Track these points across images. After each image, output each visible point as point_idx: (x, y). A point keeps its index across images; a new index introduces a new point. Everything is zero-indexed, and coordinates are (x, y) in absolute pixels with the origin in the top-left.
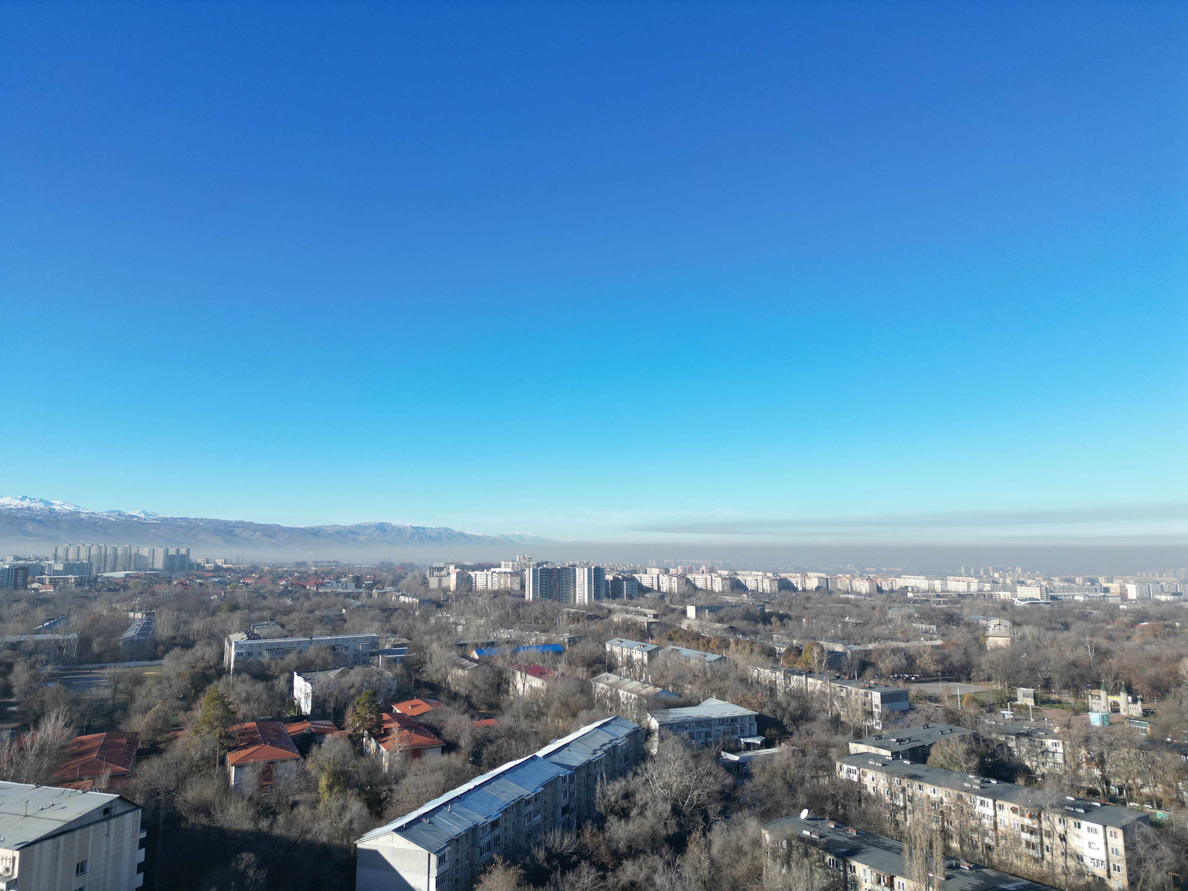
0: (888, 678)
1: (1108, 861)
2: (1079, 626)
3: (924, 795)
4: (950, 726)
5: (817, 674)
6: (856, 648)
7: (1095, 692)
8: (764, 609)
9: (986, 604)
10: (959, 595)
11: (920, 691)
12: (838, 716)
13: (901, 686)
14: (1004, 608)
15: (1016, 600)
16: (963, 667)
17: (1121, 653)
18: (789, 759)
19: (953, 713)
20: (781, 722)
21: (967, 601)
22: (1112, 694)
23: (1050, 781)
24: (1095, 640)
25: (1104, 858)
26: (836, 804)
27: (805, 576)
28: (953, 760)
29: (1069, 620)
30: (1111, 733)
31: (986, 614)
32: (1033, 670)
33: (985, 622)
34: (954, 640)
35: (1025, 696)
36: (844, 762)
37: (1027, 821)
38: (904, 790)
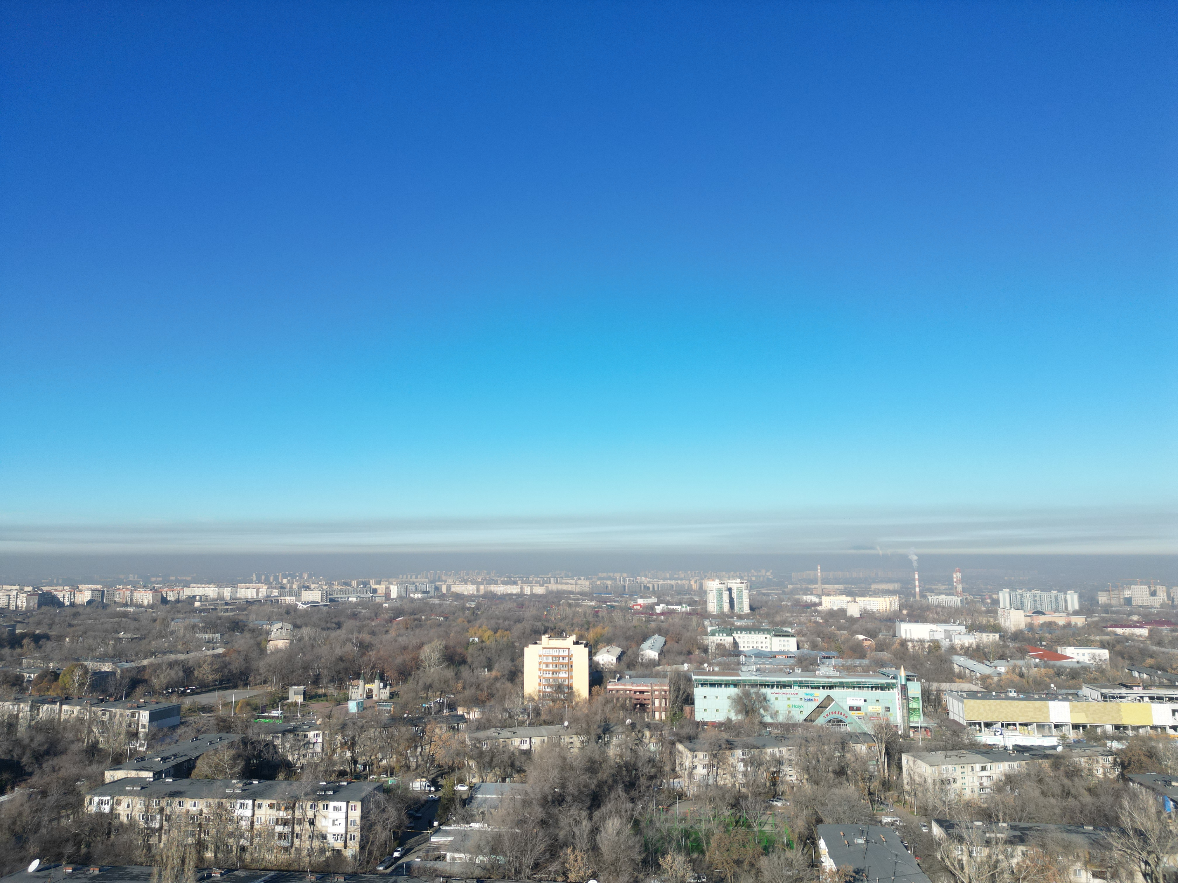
0: (160, 694)
1: (346, 833)
2: (350, 624)
3: (184, 811)
4: (220, 735)
5: (76, 699)
6: (128, 665)
7: (355, 682)
8: (14, 630)
9: (272, 609)
10: (247, 601)
11: (194, 703)
12: (97, 742)
13: (174, 700)
14: (288, 613)
15: (299, 604)
16: (242, 673)
17: (379, 646)
18: (22, 805)
19: (224, 721)
20: (19, 763)
21: (254, 608)
22: (369, 683)
23: (308, 770)
24: (360, 636)
25: (343, 831)
26: (78, 844)
27: (75, 588)
28: (218, 769)
29: (342, 619)
30: (363, 717)
31: (271, 620)
32: (306, 668)
33: (268, 627)
34: (236, 646)
35: (296, 693)
36: (95, 795)
37: (282, 814)
38: (162, 810)
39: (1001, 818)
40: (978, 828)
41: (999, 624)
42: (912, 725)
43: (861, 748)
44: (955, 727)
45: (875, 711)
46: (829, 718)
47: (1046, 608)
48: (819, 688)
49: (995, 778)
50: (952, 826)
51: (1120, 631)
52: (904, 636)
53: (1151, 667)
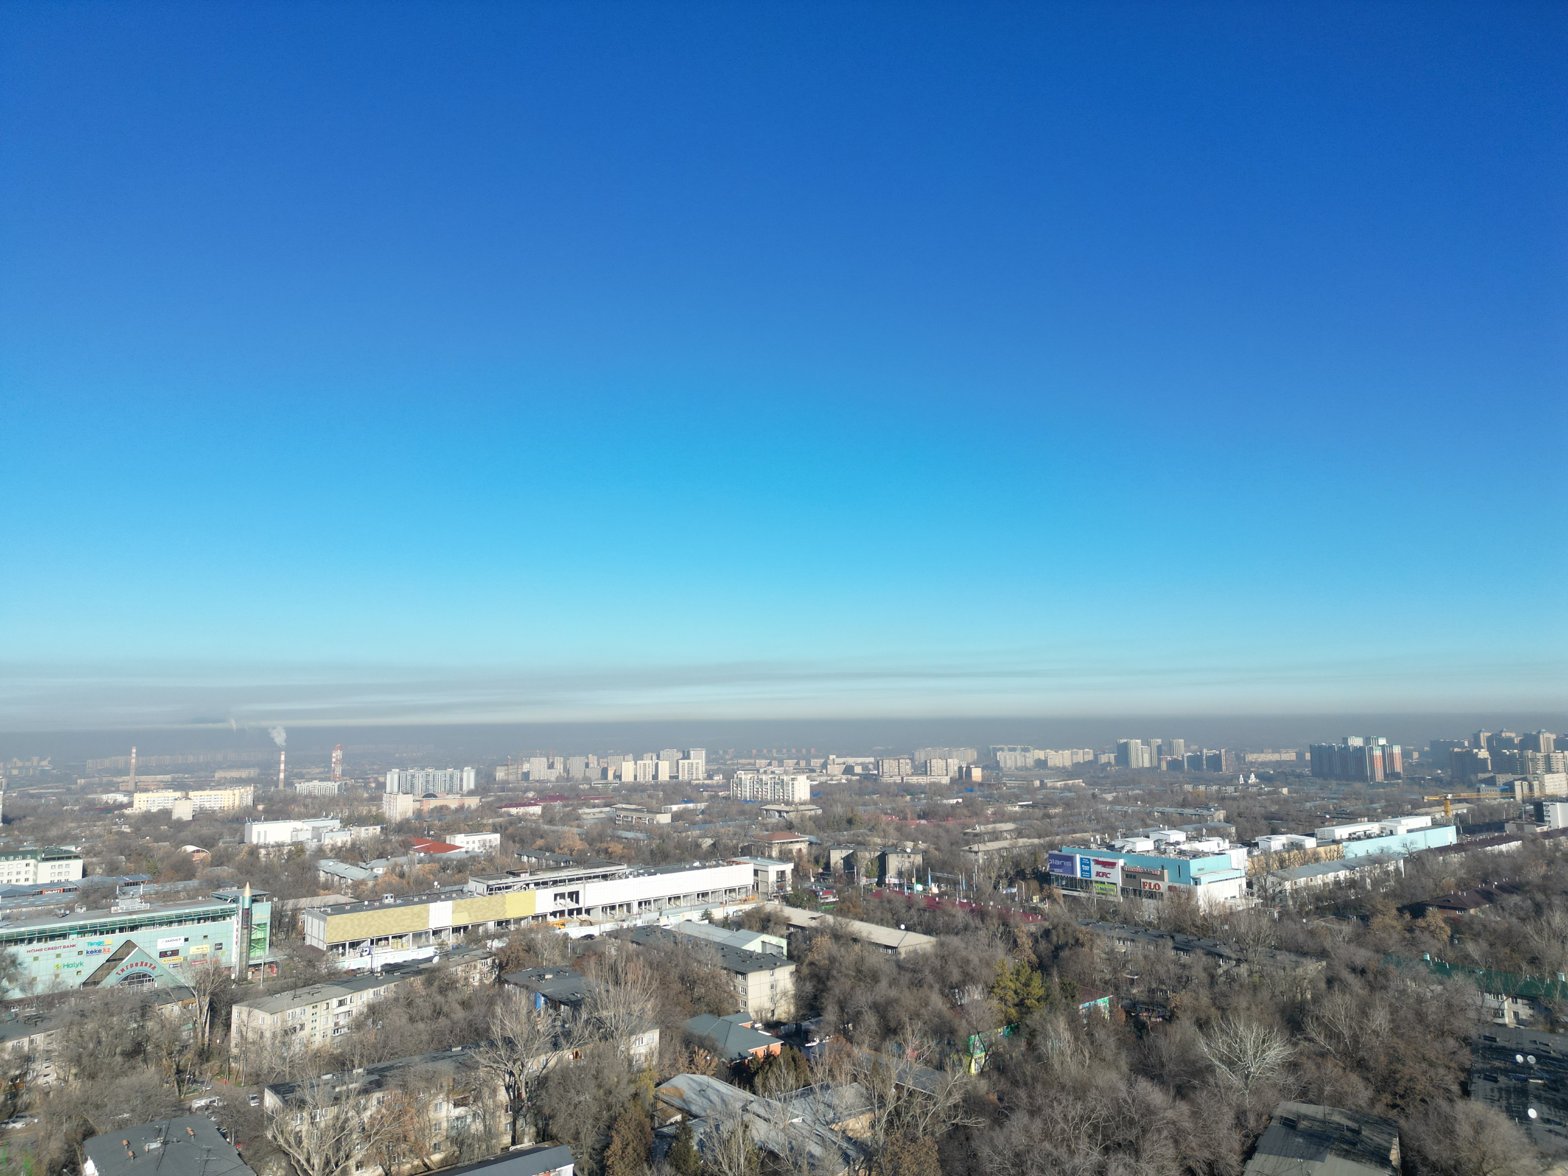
39: (356, 1062)
40: (326, 1083)
41: (383, 814)
42: (252, 962)
43: (172, 1010)
44: (311, 956)
45: (200, 952)
46: (124, 975)
47: (438, 789)
48: (113, 932)
49: (355, 1012)
50: (292, 1090)
51: (513, 811)
52: (255, 841)
53: (540, 849)
